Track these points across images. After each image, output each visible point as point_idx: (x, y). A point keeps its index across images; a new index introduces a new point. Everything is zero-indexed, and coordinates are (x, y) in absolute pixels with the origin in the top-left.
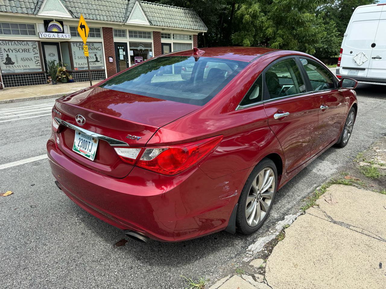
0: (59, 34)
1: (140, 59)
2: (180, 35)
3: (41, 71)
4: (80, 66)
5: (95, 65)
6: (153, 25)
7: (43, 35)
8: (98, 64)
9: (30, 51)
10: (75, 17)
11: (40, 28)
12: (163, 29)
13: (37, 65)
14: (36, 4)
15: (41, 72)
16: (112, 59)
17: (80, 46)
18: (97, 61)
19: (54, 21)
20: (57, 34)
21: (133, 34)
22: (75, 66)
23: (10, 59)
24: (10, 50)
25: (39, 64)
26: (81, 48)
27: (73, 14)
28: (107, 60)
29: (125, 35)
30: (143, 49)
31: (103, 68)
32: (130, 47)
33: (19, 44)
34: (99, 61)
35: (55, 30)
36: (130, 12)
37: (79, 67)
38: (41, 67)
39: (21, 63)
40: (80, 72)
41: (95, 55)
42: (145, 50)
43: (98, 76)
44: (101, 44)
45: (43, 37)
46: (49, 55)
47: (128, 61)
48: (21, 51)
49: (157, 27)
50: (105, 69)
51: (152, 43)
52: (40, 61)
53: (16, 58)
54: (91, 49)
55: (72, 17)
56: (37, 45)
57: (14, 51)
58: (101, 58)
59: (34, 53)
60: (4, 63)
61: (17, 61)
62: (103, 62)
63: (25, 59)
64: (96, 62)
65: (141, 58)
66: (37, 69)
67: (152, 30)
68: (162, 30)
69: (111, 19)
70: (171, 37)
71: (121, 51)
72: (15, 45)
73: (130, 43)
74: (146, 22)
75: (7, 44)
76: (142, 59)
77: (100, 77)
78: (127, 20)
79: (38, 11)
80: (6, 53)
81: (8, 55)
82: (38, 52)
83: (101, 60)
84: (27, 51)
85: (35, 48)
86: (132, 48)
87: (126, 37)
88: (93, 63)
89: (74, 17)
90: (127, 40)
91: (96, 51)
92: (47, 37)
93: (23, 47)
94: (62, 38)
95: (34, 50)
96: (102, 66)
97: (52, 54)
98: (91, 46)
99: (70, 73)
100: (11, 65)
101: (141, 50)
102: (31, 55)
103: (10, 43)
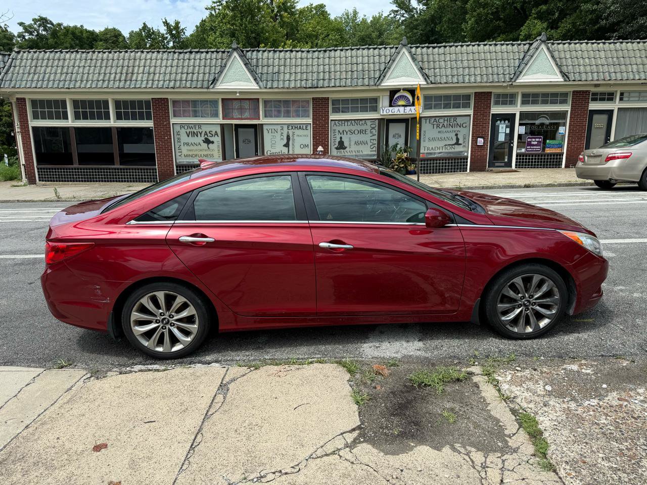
0: (405, 108)
1: (538, 140)
2: (640, 92)
3: (375, 157)
4: (429, 152)
5: (453, 150)
6: (570, 81)
7: (385, 111)
8: (458, 149)
9: (366, 133)
10: (431, 82)
11: (384, 101)
12: (596, 86)
13: (371, 150)
14: (381, 72)
15: (374, 159)
16: (483, 141)
17: (434, 123)
18: (457, 143)
19: (402, 91)
20: (403, 108)
21: (528, 98)
22: (422, 151)
23: (343, 142)
24: (345, 132)
25: (374, 149)
26: (435, 126)
27: (429, 79)
28: (474, 141)
29: (513, 102)
30: (547, 122)
31: (466, 154)
32: (520, 120)
33: (356, 124)
34: (461, 144)
35: (401, 102)
36: (526, 65)
37: (427, 153)
38: (376, 153)
39: (354, 148)
40: (427, 160)
41: (456, 135)
42: (551, 124)
43: (455, 166)
44: (469, 117)
45: (385, 113)
46: (394, 136)
47: (513, 143)
48: (356, 132)
49: (580, 83)
50: (468, 156)
51: (567, 111)
52: (376, 146)
53: (350, 141)
54: (450, 127)
55: (425, 83)
56: (377, 124)
57: (349, 132)
58: (464, 138)
59: (372, 135)
60: (335, 148)
61: (350, 145)
62: (467, 145)
63: (359, 142)
64: (456, 146)
65: (540, 138)
66: (371, 155)
67: (572, 90)
68: (593, 87)
69: (488, 79)
70: (616, 99)
71: (502, 128)
72: (351, 125)
73: (522, 114)
74: (557, 77)
75: (343, 125)
76: (540, 140)
77: (458, 169)
78: (518, 77)
79: (382, 80)
80: (340, 136)
81: (341, 138)
82: (377, 133)
83: (464, 142)
84: (364, 132)
85: (373, 128)
86: (524, 122)
87: (515, 104)
88: (451, 146)
89: (429, 82)
90: (517, 109)
91: (458, 128)
92: (390, 113)
93: (359, 128)
94: (410, 113)
95: (372, 131)
96: (465, 152)
97: (397, 135)
98: (452, 121)
99: (413, 161)
100: (342, 150)
101: (542, 124)
102: (366, 137)
103: (346, 124)
